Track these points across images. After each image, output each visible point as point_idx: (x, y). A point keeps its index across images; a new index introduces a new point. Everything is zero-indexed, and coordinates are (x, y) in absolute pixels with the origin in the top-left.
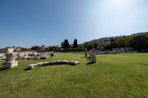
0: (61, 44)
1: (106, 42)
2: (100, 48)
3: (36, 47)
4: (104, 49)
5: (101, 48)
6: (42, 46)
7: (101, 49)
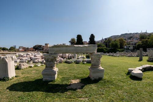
0: (70, 42)
1: (131, 39)
2: (128, 48)
3: (38, 47)
4: (133, 49)
5: (130, 48)
6: (46, 44)
7: (129, 50)
